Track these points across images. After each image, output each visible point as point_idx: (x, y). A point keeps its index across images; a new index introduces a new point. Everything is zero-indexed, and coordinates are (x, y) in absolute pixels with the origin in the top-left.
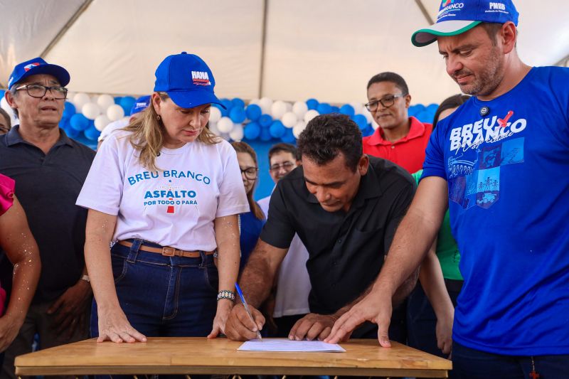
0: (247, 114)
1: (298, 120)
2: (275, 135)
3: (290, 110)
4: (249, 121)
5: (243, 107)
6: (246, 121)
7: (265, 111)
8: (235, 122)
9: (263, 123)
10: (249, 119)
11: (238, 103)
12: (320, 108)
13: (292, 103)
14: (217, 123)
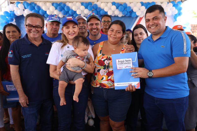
0: (93, 7)
1: (109, 9)
2: (102, 14)
3: (106, 6)
4: (94, 10)
5: (92, 5)
6: (93, 9)
7: (99, 6)
8: (89, 10)
9: (98, 10)
10: (94, 9)
11: (90, 4)
12: (116, 4)
13: (108, 3)
14: (84, 11)
